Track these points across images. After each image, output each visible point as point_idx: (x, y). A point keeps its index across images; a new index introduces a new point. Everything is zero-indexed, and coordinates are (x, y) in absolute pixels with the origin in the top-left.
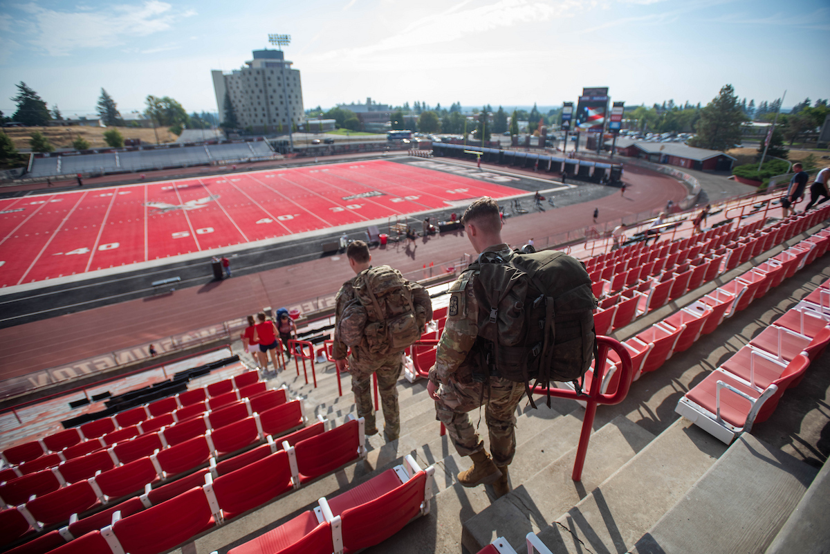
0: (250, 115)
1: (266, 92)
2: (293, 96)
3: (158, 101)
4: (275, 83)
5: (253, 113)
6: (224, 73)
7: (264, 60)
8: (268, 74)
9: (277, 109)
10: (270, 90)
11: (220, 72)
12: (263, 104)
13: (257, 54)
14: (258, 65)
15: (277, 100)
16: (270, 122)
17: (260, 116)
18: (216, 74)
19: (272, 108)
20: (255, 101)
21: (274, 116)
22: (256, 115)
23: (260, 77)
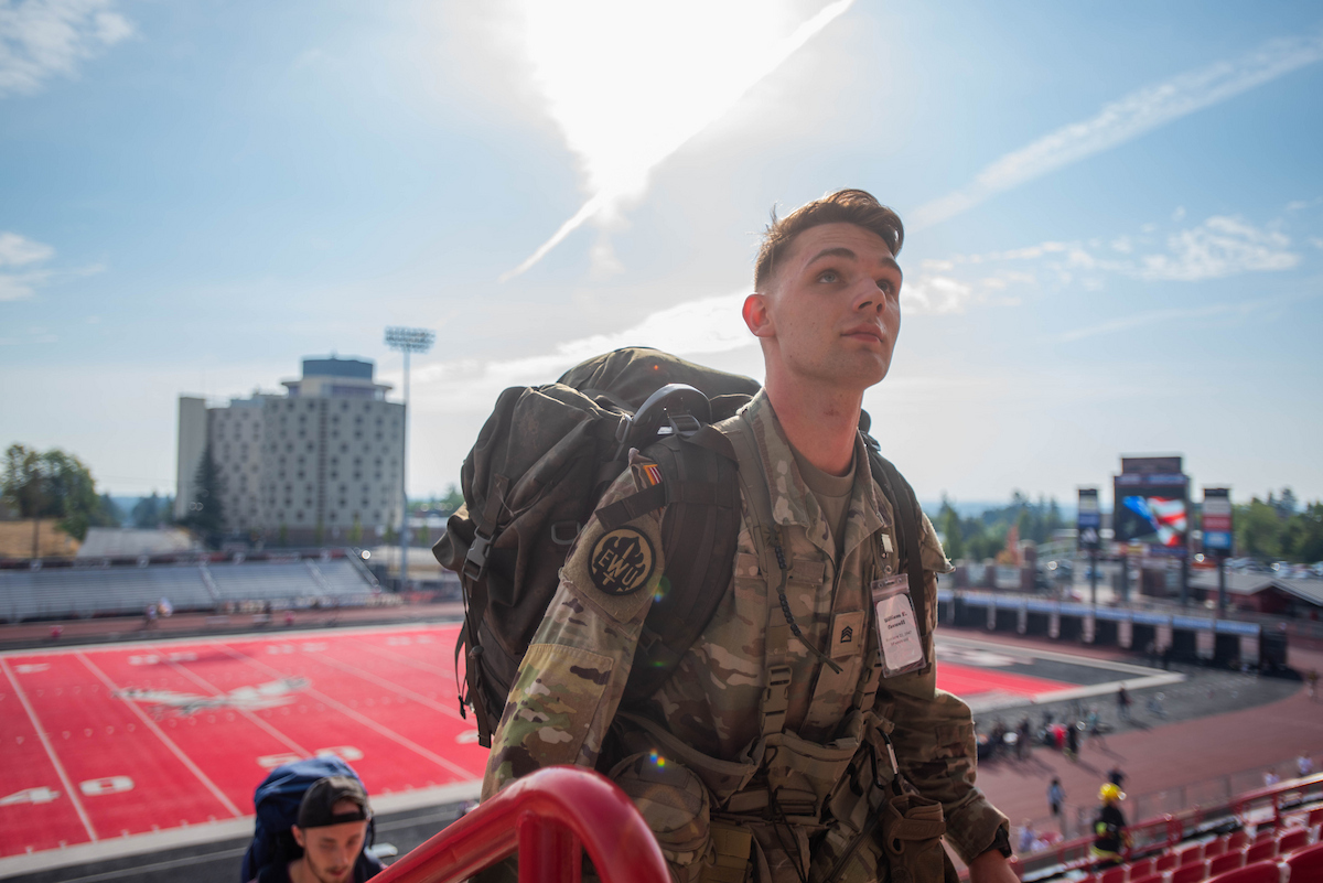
0: (273, 502)
1: (323, 448)
2: (386, 460)
3: (33, 457)
4: (347, 429)
5: (280, 495)
6: (210, 404)
7: (328, 380)
8: (334, 409)
9: (343, 489)
10: (333, 447)
11: (201, 401)
12: (312, 476)
13: (311, 367)
14: (315, 388)
15: (346, 468)
16: (320, 518)
17: (298, 504)
18: (189, 405)
19: (332, 488)
20: (292, 468)
21: (332, 505)
22: (288, 502)
23: (313, 418)
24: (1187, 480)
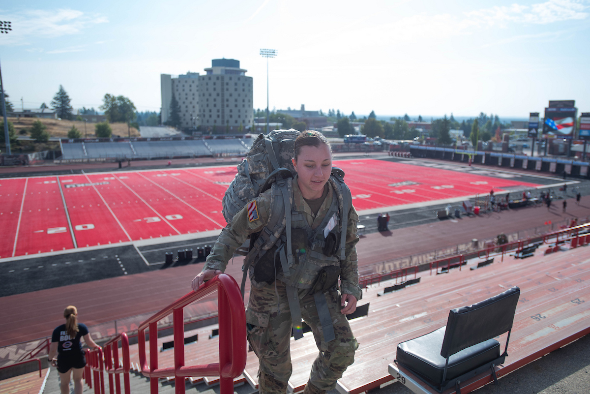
0: (204, 116)
1: (223, 95)
2: (246, 100)
3: (113, 99)
4: (232, 88)
5: (207, 114)
6: (172, 77)
7: (223, 68)
8: (226, 80)
9: (231, 111)
10: (227, 94)
11: (169, 76)
12: (219, 106)
13: (216, 62)
14: (218, 71)
15: (232, 103)
16: (223, 122)
17: (214, 117)
18: (165, 78)
19: (227, 110)
20: (211, 103)
21: (226, 118)
22: (210, 116)
23: (219, 82)
24: (576, 109)
